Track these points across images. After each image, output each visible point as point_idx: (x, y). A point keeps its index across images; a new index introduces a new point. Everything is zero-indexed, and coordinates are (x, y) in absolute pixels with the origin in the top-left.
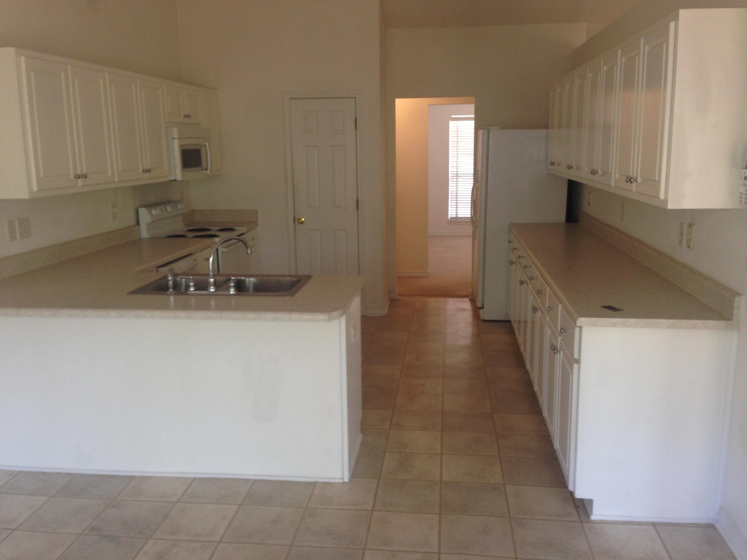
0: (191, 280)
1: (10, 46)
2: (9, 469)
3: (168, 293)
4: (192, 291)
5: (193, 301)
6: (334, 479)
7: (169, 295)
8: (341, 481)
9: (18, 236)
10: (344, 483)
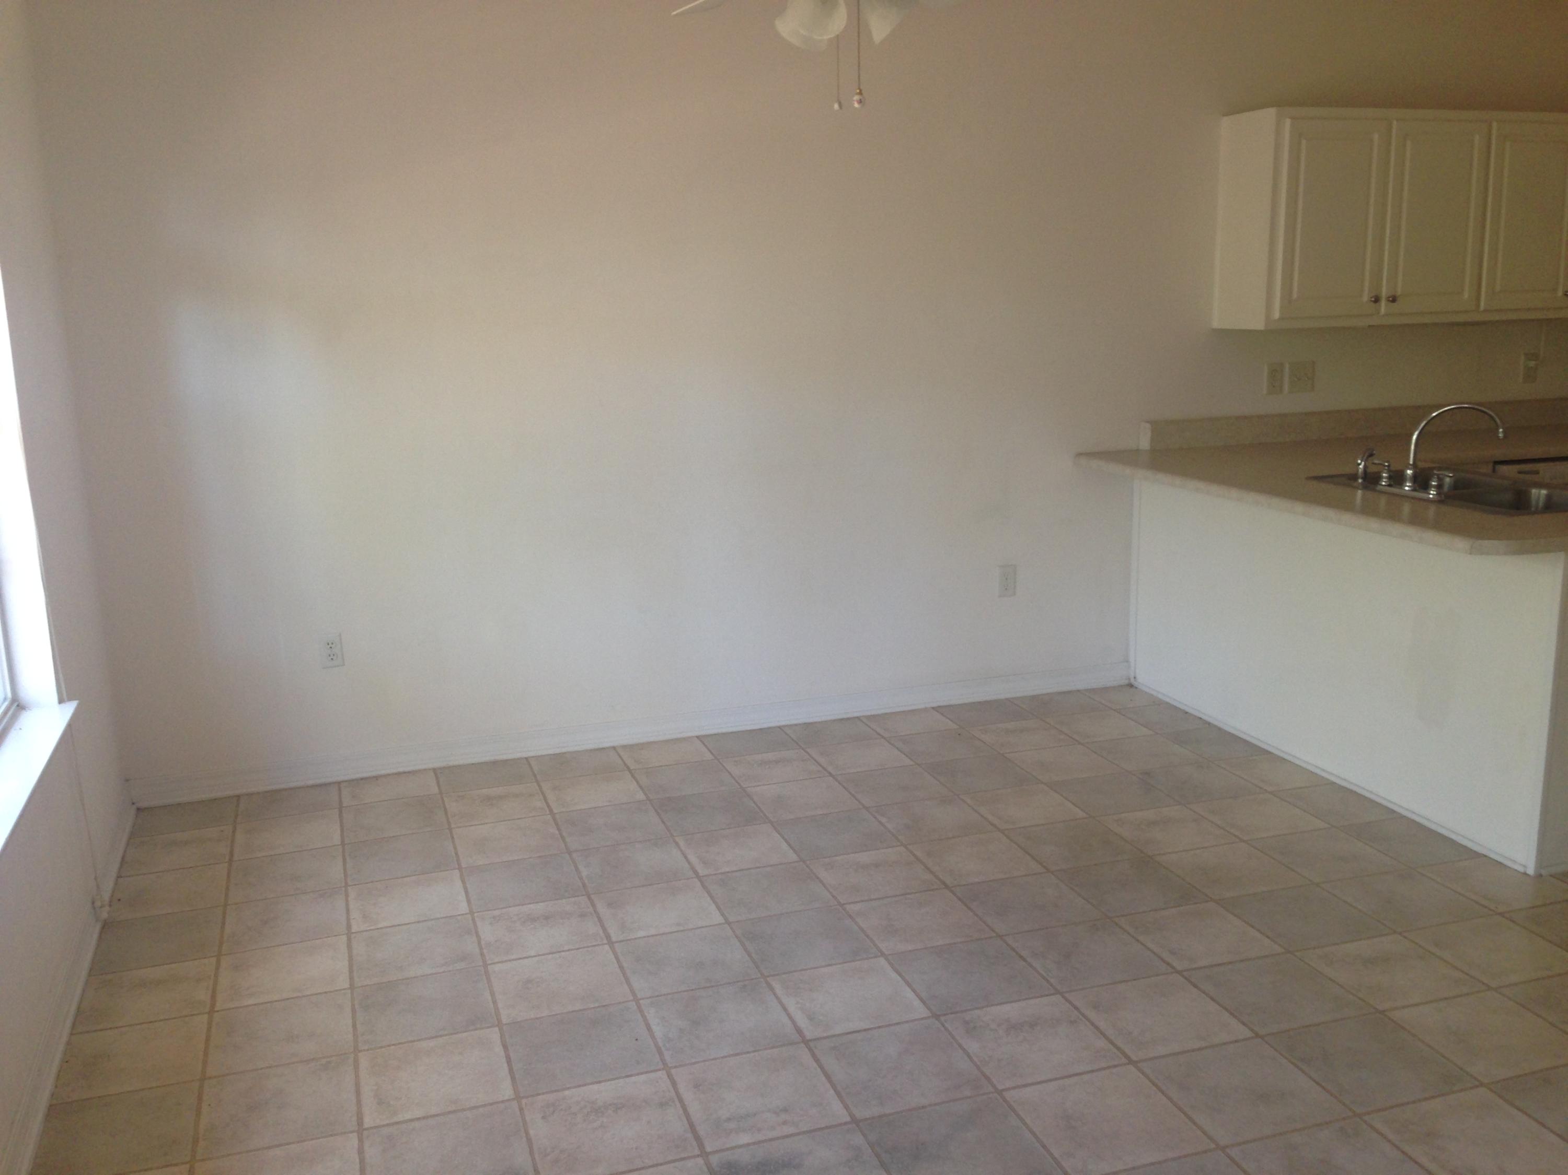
0: (1386, 468)
1: (1273, 106)
2: (1154, 693)
3: (1355, 484)
4: (1385, 485)
5: (1383, 501)
6: (1514, 862)
7: (1357, 488)
8: (1521, 869)
9: (1286, 387)
10: (1525, 874)
